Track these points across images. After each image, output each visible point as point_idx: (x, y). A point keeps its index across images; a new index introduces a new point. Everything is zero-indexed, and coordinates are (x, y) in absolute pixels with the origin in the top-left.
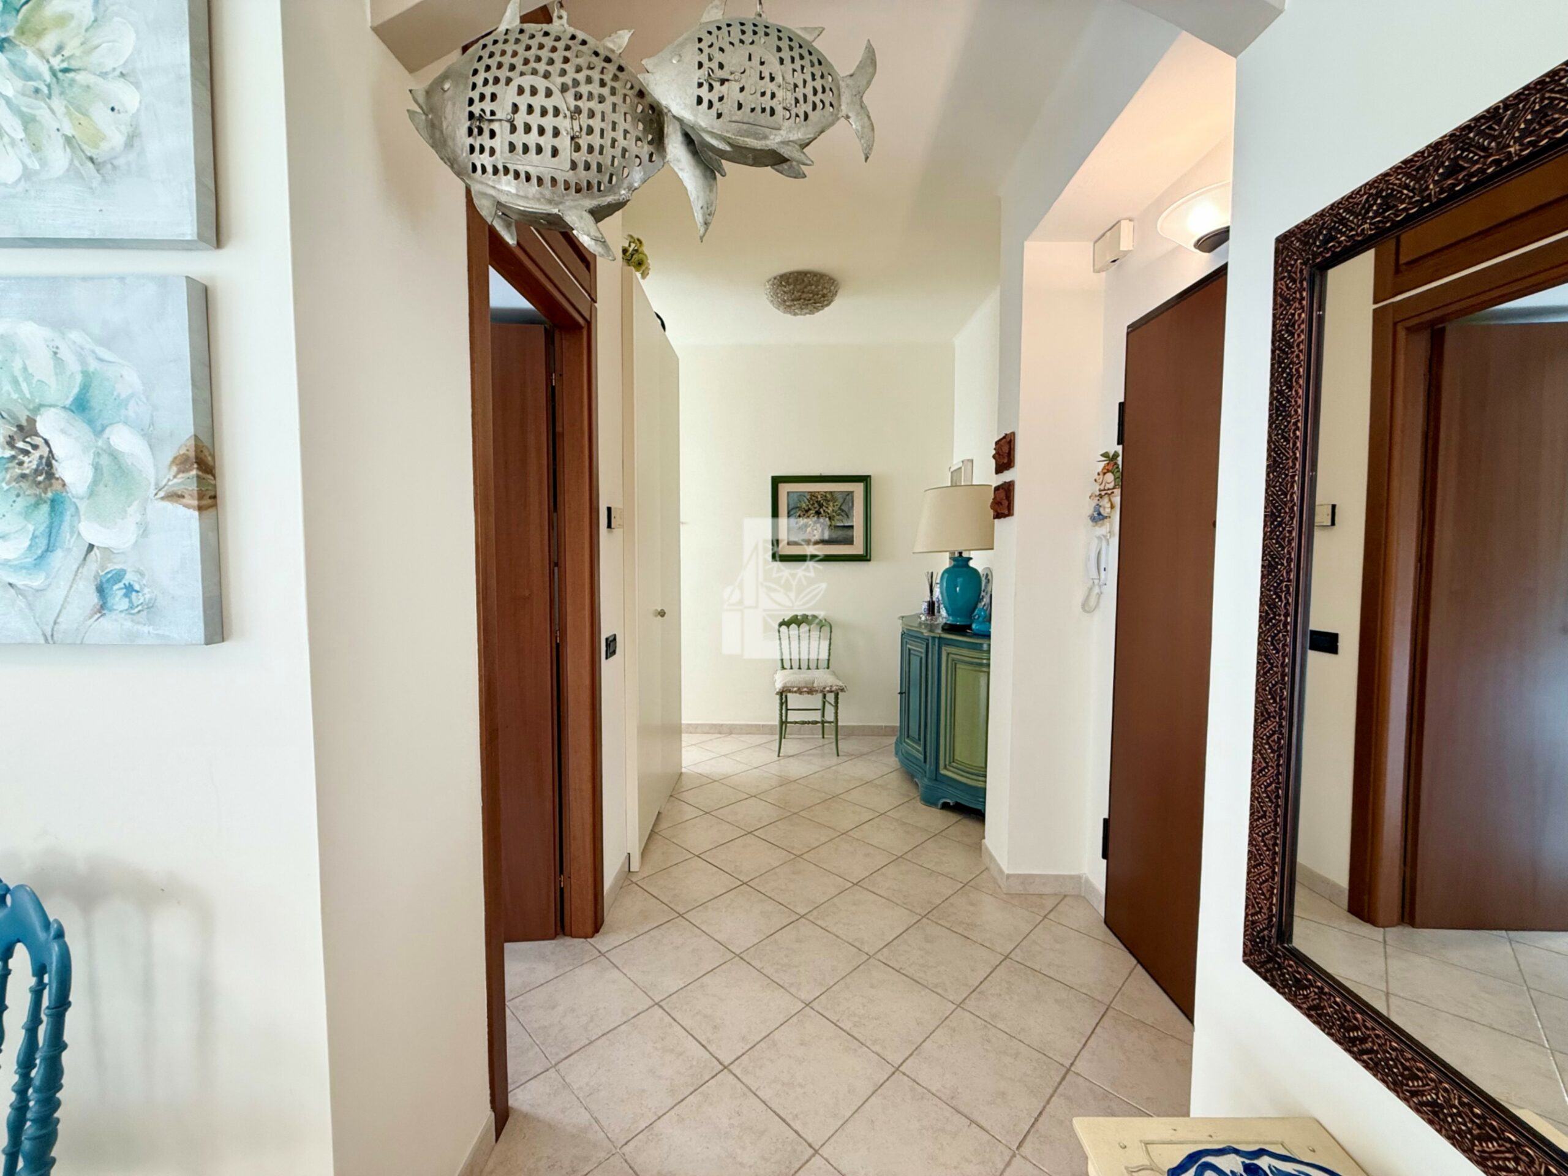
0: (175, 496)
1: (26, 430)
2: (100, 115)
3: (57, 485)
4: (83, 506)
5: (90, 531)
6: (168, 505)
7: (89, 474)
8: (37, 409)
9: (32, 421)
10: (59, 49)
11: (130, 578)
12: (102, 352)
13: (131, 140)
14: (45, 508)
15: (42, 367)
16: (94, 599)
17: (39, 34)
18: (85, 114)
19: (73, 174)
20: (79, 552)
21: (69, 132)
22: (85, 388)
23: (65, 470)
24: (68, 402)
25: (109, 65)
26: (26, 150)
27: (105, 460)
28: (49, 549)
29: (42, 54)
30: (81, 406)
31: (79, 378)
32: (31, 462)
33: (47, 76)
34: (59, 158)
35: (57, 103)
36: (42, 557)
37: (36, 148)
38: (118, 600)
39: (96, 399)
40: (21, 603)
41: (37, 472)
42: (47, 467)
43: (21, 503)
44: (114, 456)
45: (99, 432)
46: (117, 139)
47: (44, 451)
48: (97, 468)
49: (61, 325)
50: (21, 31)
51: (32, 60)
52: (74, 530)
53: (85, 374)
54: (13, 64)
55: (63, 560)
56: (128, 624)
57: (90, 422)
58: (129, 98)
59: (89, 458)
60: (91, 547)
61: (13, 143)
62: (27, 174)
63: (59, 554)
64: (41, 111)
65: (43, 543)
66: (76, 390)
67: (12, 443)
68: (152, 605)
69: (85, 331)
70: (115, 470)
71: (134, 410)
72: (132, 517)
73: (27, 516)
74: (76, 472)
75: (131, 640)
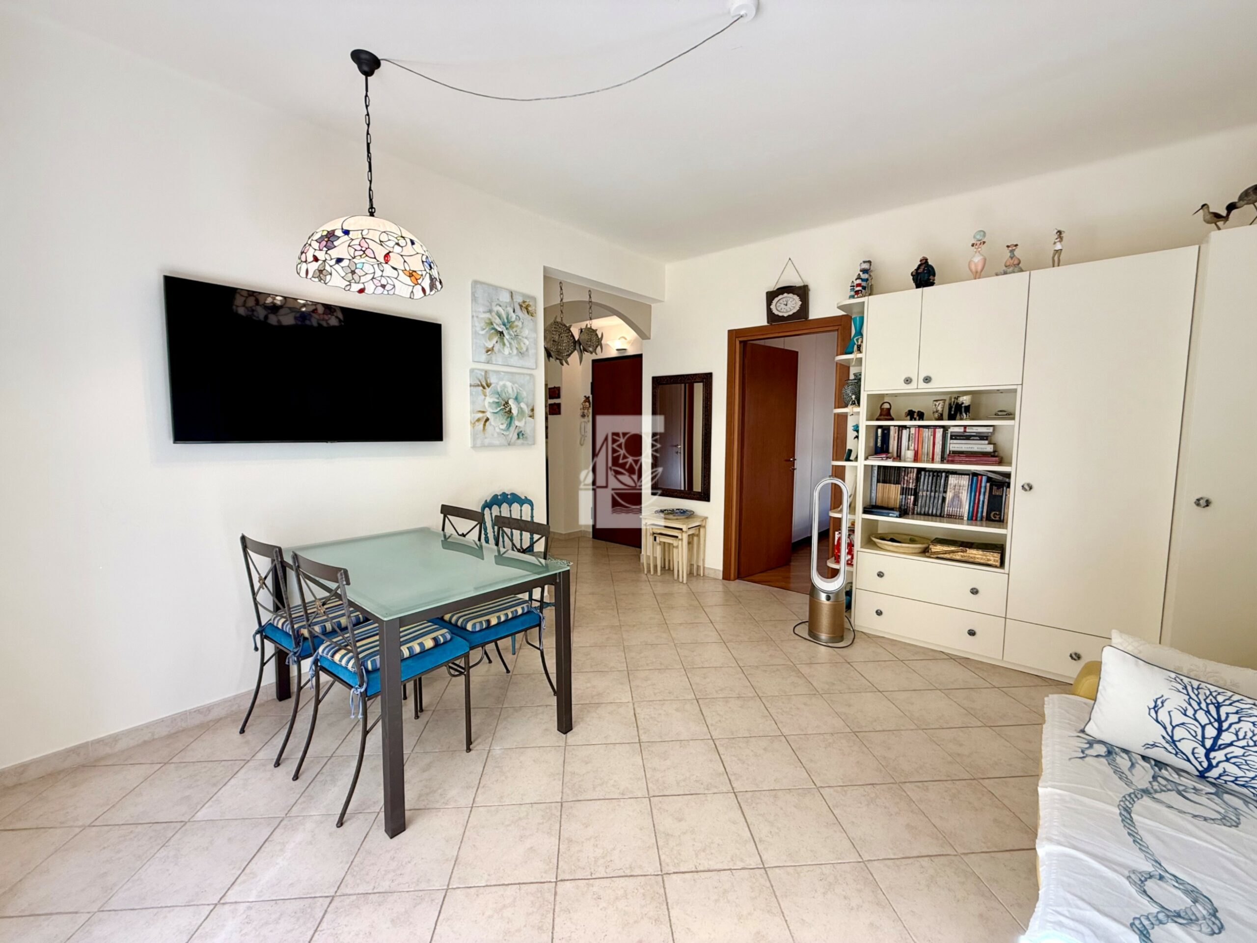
0: (529, 416)
1: (507, 403)
2: (522, 345)
3: (511, 414)
4: (516, 418)
5: (517, 423)
6: (529, 418)
7: (517, 411)
8: (509, 399)
9: (508, 401)
10: (516, 331)
11: (523, 432)
12: (520, 388)
13: (527, 350)
14: (509, 419)
15: (510, 391)
16: (517, 436)
17: (513, 328)
18: (520, 344)
19: (517, 355)
20: (515, 427)
21: (517, 346)
22: (517, 395)
23: (513, 411)
24: (514, 398)
25: (524, 335)
26: (509, 349)
27: (520, 409)
28: (510, 426)
29: (513, 332)
30: (516, 399)
32: (507, 409)
33: (514, 335)
34: (515, 352)
35: (515, 341)
36: (508, 428)
37: (511, 349)
38: (521, 437)
39: (519, 397)
40: (504, 437)
41: (508, 411)
42: (510, 411)
43: (505, 417)
44: (521, 408)
45: (519, 403)
46: (524, 349)
47: (509, 407)
48: (518, 410)
49: (514, 383)
50: (510, 327)
51: (511, 332)
52: (515, 424)
53: (517, 392)
54: (508, 333)
55: (512, 428)
56: (522, 441)
57: (517, 402)
58: (527, 342)
59: (517, 408)
60: (517, 426)
62: (510, 354)
64: (512, 342)
66: (515, 395)
67: (504, 405)
68: (526, 438)
69: (518, 384)
70: (521, 411)
71: (525, 400)
72: (524, 420)
73: (506, 420)
74: (515, 411)
75: (523, 444)
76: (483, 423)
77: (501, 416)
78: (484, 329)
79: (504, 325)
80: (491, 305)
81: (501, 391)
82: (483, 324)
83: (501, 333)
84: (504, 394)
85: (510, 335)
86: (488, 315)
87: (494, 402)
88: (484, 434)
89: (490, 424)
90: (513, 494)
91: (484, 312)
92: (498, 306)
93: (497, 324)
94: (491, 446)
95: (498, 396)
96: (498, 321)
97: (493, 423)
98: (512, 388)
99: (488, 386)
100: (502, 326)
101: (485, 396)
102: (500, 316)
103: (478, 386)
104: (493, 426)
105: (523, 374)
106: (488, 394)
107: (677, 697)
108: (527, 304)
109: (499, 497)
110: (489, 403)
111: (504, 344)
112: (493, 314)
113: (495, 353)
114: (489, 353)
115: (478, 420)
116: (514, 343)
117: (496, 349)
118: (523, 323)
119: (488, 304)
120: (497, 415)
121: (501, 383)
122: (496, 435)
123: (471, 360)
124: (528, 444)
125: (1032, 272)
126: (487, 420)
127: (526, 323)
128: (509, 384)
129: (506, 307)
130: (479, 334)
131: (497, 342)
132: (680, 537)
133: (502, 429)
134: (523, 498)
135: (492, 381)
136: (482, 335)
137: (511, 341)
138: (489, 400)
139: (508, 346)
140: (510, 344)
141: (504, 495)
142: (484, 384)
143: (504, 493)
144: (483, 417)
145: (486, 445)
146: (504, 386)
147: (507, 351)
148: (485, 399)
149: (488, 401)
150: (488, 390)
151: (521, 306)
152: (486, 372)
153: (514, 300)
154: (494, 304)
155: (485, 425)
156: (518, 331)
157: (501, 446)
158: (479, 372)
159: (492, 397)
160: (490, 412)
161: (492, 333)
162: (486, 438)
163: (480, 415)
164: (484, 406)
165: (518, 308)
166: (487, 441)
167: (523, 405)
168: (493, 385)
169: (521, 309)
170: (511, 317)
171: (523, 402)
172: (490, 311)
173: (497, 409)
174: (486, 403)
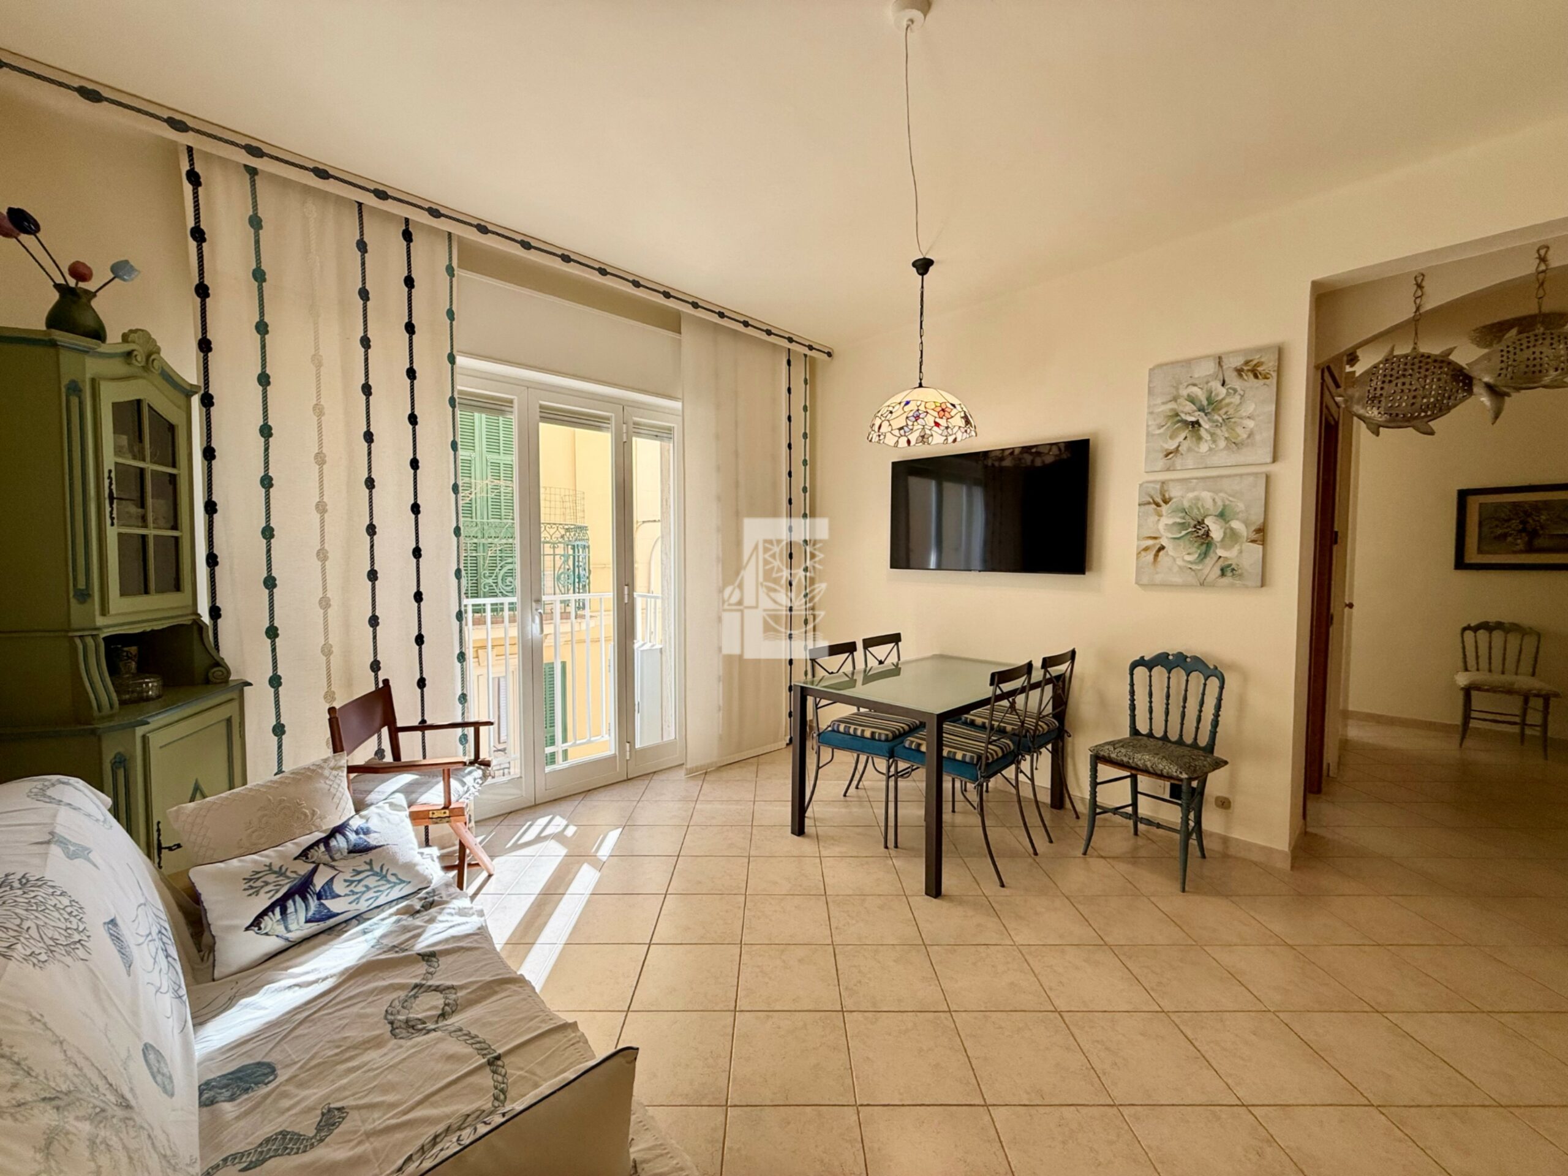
0: (1253, 541)
1: (1201, 523)
2: (1239, 430)
3: (1209, 539)
4: (1218, 545)
5: (1220, 552)
6: (1251, 544)
7: (1222, 535)
8: (1205, 517)
9: (1203, 520)
10: (1226, 413)
11: (1234, 566)
12: (1231, 499)
13: (1250, 436)
14: (1204, 546)
15: (1209, 504)
16: (1219, 572)
17: (1220, 409)
18: (1233, 430)
19: (1227, 448)
20: (1215, 559)
21: (1227, 435)
22: (1223, 509)
23: (1212, 534)
24: (1217, 513)
25: (1244, 414)
26: (1211, 442)
27: (1228, 531)
28: (1205, 558)
29: (1219, 415)
30: (1222, 515)
31: (1221, 507)
32: (1201, 532)
33: (1221, 421)
34: (1222, 444)
35: (1224, 428)
36: (1202, 560)
37: (1214, 441)
38: (1229, 574)
39: (1227, 513)
40: (1193, 573)
41: (1203, 535)
42: (1207, 534)
43: (1196, 545)
44: (1232, 529)
45: (1227, 522)
46: (1244, 435)
47: (1206, 529)
48: (1225, 533)
49: (1216, 492)
50: (1214, 409)
51: (1216, 417)
52: (1214, 552)
53: (1224, 505)
54: (1209, 419)
55: (1210, 561)
56: (1232, 580)
57: (1224, 520)
58: (1251, 424)
59: (1222, 530)
60: (1220, 557)
61: (1206, 441)
62: (1210, 449)
63: (1208, 559)
64: (1218, 431)
65: (1203, 556)
66: (1220, 510)
67: (1195, 527)
68: (1240, 575)
69: (1226, 493)
70: (1231, 535)
71: (1241, 515)
72: (1237, 548)
73: (1199, 548)
74: (1216, 533)
75: (1232, 586)
76: (1153, 552)
77: (1188, 543)
78: (1163, 426)
79: (1202, 409)
80: (1177, 389)
81: (1191, 506)
82: (1161, 420)
83: (1196, 424)
84: (1195, 511)
85: (1214, 421)
86: (1172, 405)
87: (1175, 524)
88: (1156, 568)
89: (1167, 554)
90: (1196, 659)
91: (1163, 403)
92: (1190, 387)
93: (1188, 414)
94: (1167, 585)
95: (1184, 514)
96: (1190, 407)
97: (1170, 553)
98: (1214, 500)
99: (1166, 502)
100: (1198, 413)
102: (1192, 399)
103: (1149, 503)
104: (1173, 557)
105: (1241, 475)
106: (1164, 513)
108: (1258, 363)
109: (1171, 657)
110: (1166, 525)
111: (1200, 438)
112: (1182, 400)
113: (1182, 454)
114: (1172, 455)
115: (1146, 549)
116: (1222, 433)
117: (1182, 449)
118: (1242, 396)
119: (1172, 390)
120: (1181, 542)
121: (1191, 495)
122: (1176, 569)
123: (1142, 472)
124: (1246, 587)
126: (1162, 548)
127: (1254, 394)
128: (1206, 496)
129: (1207, 383)
130: (1153, 435)
131: (1185, 438)
133: (1190, 562)
134: (1212, 667)
135: (1172, 495)
136: (1159, 434)
137: (1214, 430)
138: (1167, 520)
139: (1209, 439)
140: (1212, 435)
141: (1182, 655)
142: (1159, 500)
143: (1181, 653)
144: (1154, 545)
145: (1160, 583)
146: (1198, 499)
147: (1204, 447)
148: (1159, 520)
149: (1164, 523)
150: (1164, 508)
151: (1239, 372)
152: (1163, 483)
153: (1224, 367)
154: (1183, 386)
155: (1156, 555)
156: (1231, 411)
157: (1185, 586)
158: (1152, 485)
159: (1172, 518)
160: (1167, 538)
161: (1177, 428)
162: (1157, 573)
163: (1150, 542)
164: (1158, 530)
165: (1232, 377)
166: (1158, 578)
167: (1236, 525)
168: (1174, 500)
169: (1240, 376)
170: (1217, 395)
171: (1241, 519)
172: (1175, 399)
173: (1180, 532)
174: (1161, 526)
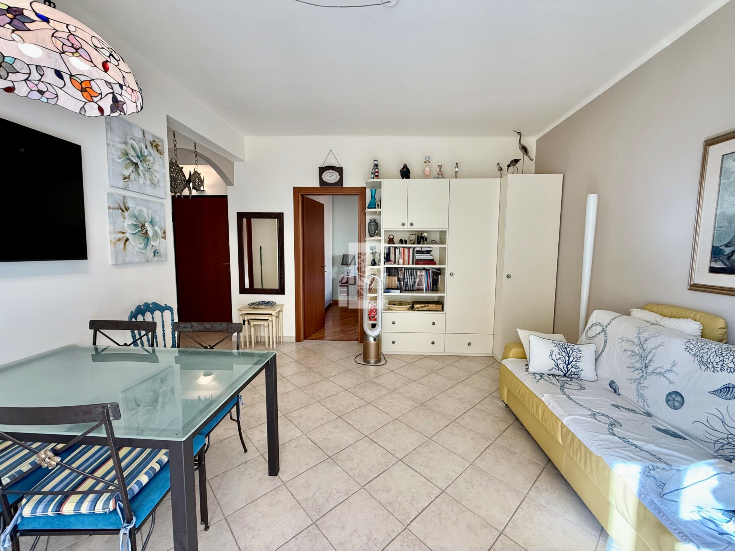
1: (143, 226)
2: (154, 176)
3: (148, 235)
4: (151, 239)
6: (162, 239)
7: (152, 234)
8: (145, 222)
9: (144, 224)
10: (148, 165)
11: (158, 251)
12: (154, 214)
13: (158, 182)
14: (146, 239)
15: (146, 215)
16: (153, 254)
17: (146, 161)
18: (152, 176)
19: (150, 185)
20: (151, 247)
21: (150, 178)
22: (152, 219)
23: (149, 233)
24: (149, 221)
25: (155, 169)
27: (154, 231)
28: (147, 246)
30: (151, 222)
32: (144, 231)
33: (147, 168)
34: (149, 182)
35: (148, 173)
36: (146, 247)
37: (145, 179)
38: (156, 255)
39: (153, 221)
40: (143, 255)
41: (145, 233)
42: (147, 232)
43: (143, 238)
44: (156, 231)
45: (153, 226)
46: (156, 181)
47: (146, 229)
48: (153, 232)
49: (149, 209)
50: (143, 160)
51: (145, 165)
52: (151, 243)
53: (152, 217)
54: (142, 165)
55: (149, 248)
56: (158, 258)
57: (152, 225)
58: (157, 175)
60: (153, 246)
62: (144, 183)
64: (146, 173)
65: (146, 245)
66: (150, 219)
67: (141, 228)
68: (161, 255)
69: (152, 210)
70: (155, 233)
71: (158, 223)
72: (158, 241)
73: (144, 240)
74: (150, 233)
75: (158, 261)
76: (123, 243)
77: (139, 236)
78: (121, 158)
79: (138, 157)
80: (126, 138)
81: (138, 215)
82: (119, 153)
83: (136, 164)
84: (141, 218)
85: (144, 167)
86: (123, 146)
87: (132, 224)
88: (125, 252)
89: (130, 244)
90: (154, 304)
91: (120, 143)
92: (132, 140)
93: (132, 156)
94: (131, 263)
95: (136, 219)
96: (132, 153)
97: (132, 243)
98: (147, 213)
99: (127, 209)
100: (137, 159)
101: (125, 218)
102: (134, 149)
103: (118, 209)
104: (133, 245)
105: (157, 202)
106: (126, 216)
107: (328, 420)
108: (157, 143)
109: (142, 307)
110: (128, 224)
111: (139, 175)
112: (128, 146)
113: (132, 181)
114: (126, 180)
115: (119, 240)
116: (147, 175)
117: (132, 177)
118: (154, 159)
119: (124, 136)
120: (136, 236)
121: (138, 208)
122: (135, 253)
123: (108, 185)
124: (163, 261)
125: (451, 179)
126: (127, 240)
127: (156, 158)
128: (145, 210)
129: (140, 142)
130: (116, 162)
131: (133, 172)
132: (270, 319)
133: (141, 248)
134: (164, 305)
135: (130, 206)
136: (119, 163)
137: (144, 172)
138: (129, 222)
139: (143, 176)
140: (144, 175)
141: (147, 305)
142: (123, 208)
143: (146, 303)
144: (123, 238)
145: (127, 262)
146: (141, 211)
147: (141, 181)
148: (124, 221)
150: (126, 214)
151: (152, 144)
152: (124, 197)
153: (146, 138)
154: (129, 138)
155: (125, 244)
156: (150, 165)
157: (140, 263)
158: (118, 196)
159: (130, 220)
160: (129, 233)
161: (128, 163)
162: (126, 256)
163: (121, 235)
164: (124, 227)
165: (149, 145)
166: (127, 259)
167: (157, 228)
168: (130, 209)
169: (152, 147)
170: (144, 152)
171: (157, 225)
172: (126, 143)
173: (135, 230)
174: (126, 225)
